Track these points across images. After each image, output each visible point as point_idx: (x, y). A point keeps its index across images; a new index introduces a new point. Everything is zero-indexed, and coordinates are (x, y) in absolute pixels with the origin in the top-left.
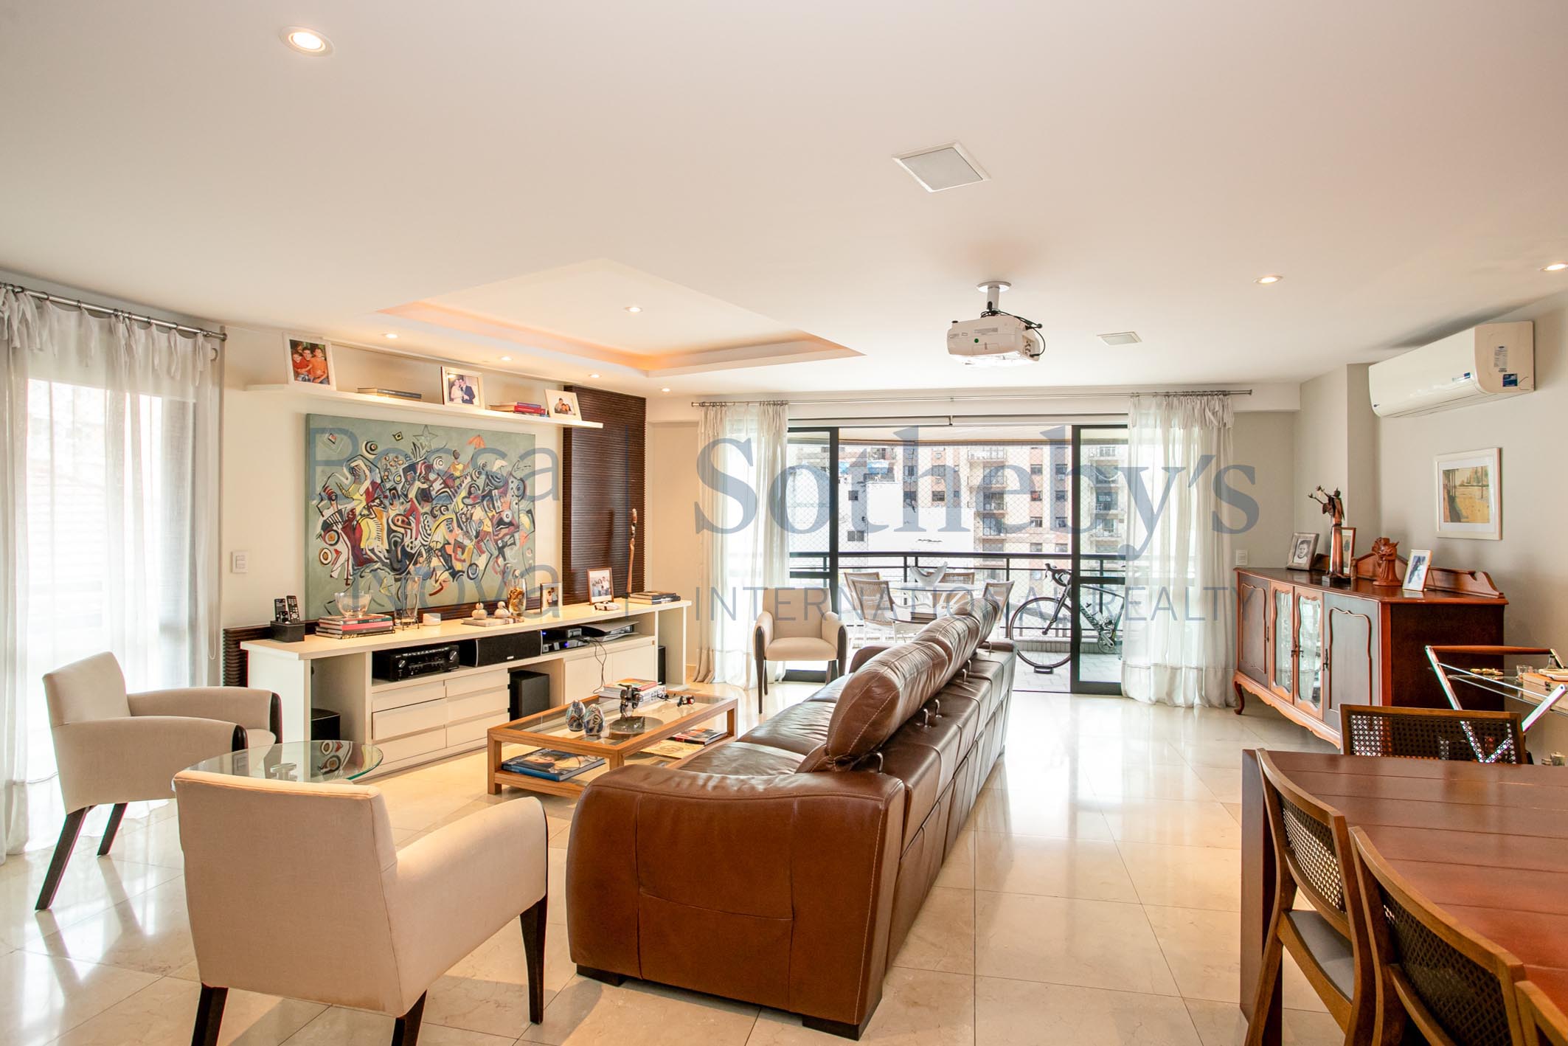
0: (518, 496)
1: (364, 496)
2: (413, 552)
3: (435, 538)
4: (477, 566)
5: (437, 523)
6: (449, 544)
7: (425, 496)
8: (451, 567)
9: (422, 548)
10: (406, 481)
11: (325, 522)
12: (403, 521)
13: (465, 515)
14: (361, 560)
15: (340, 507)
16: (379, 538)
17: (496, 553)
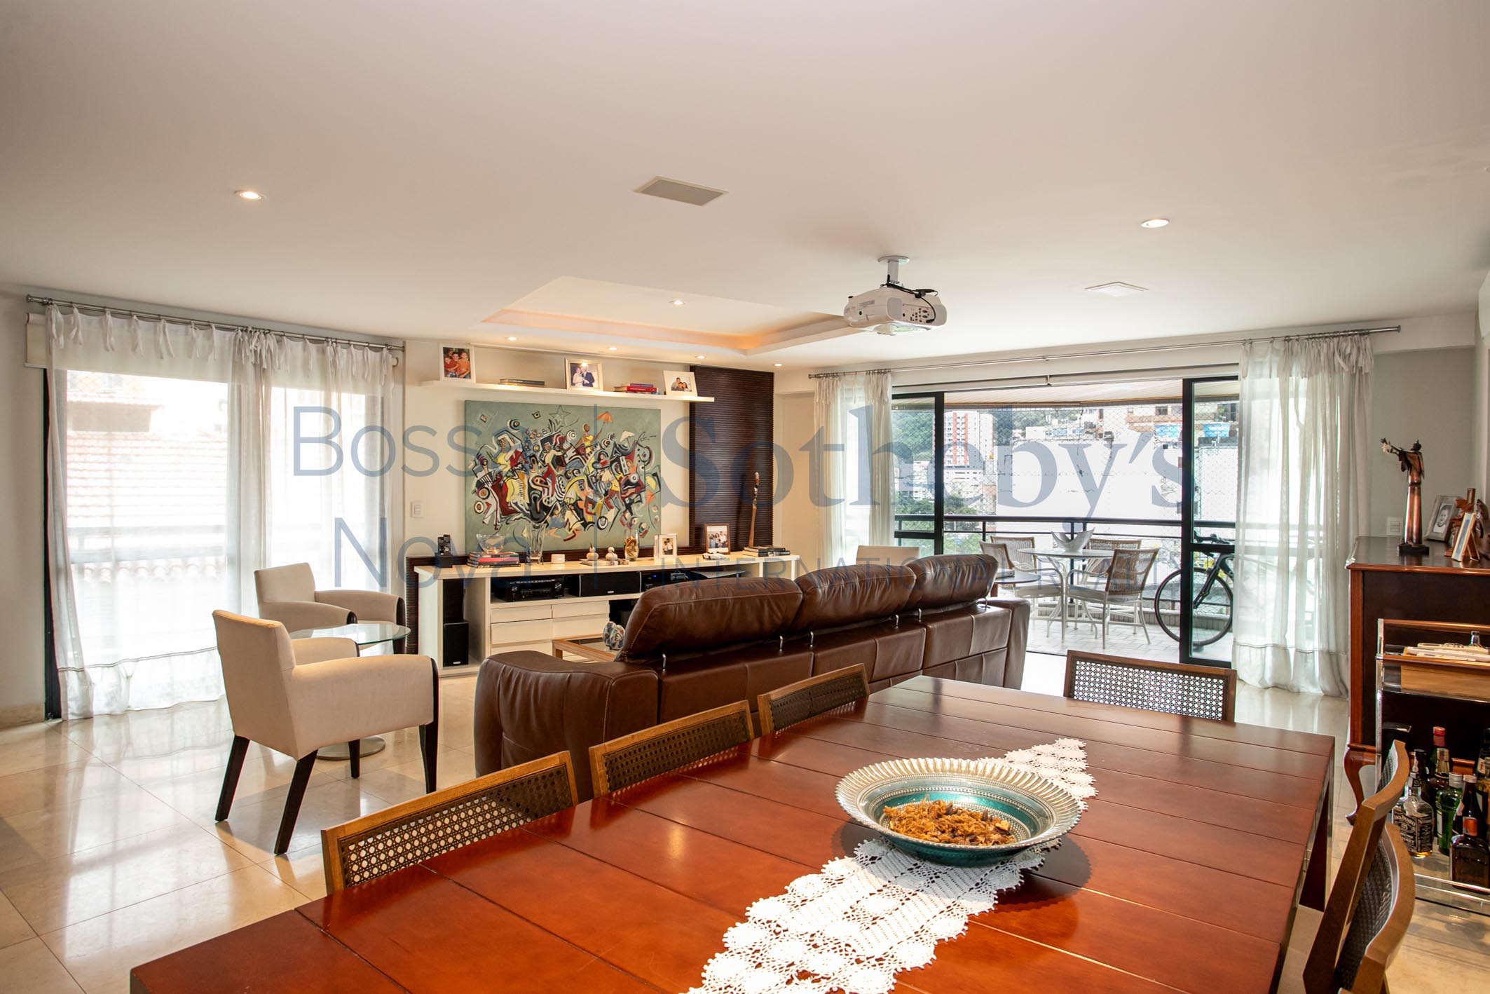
0: (644, 462)
1: (509, 462)
2: (550, 506)
3: (569, 495)
4: (606, 519)
5: (571, 483)
6: (580, 500)
7: (559, 461)
8: (583, 519)
9: (557, 503)
10: (544, 449)
11: (478, 481)
12: (541, 482)
13: (596, 477)
14: (507, 511)
15: (490, 470)
16: (521, 494)
17: (623, 508)
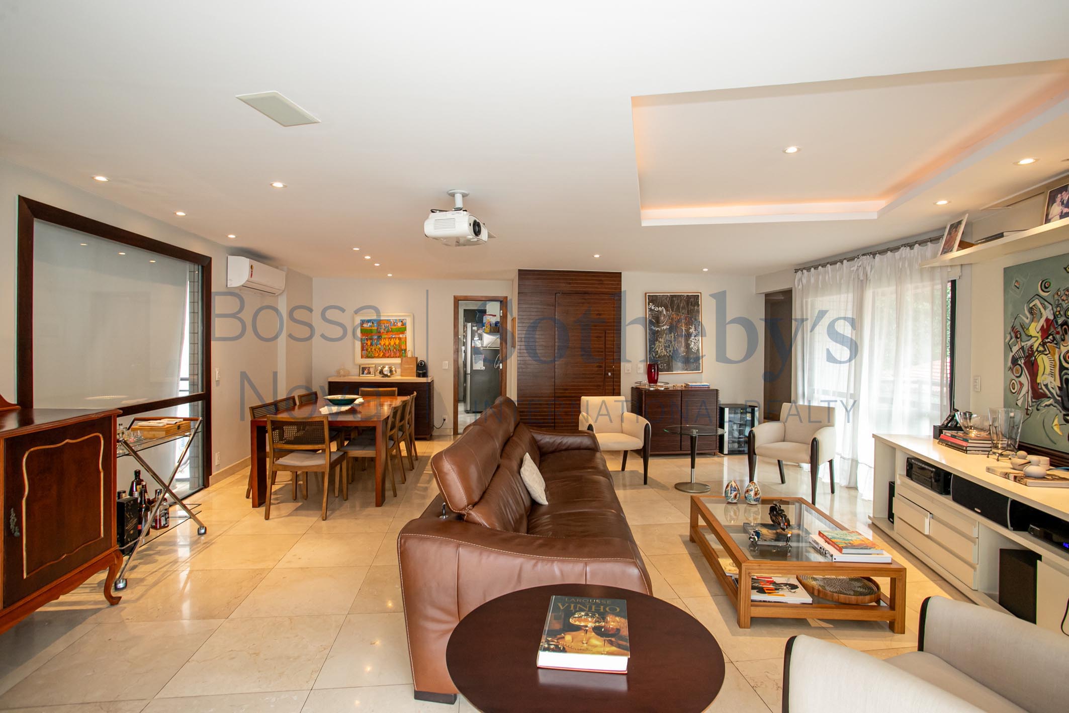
1: (1040, 334)
11: (1013, 356)
14: (1038, 394)
15: (1023, 344)
16: (1052, 374)
